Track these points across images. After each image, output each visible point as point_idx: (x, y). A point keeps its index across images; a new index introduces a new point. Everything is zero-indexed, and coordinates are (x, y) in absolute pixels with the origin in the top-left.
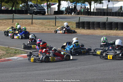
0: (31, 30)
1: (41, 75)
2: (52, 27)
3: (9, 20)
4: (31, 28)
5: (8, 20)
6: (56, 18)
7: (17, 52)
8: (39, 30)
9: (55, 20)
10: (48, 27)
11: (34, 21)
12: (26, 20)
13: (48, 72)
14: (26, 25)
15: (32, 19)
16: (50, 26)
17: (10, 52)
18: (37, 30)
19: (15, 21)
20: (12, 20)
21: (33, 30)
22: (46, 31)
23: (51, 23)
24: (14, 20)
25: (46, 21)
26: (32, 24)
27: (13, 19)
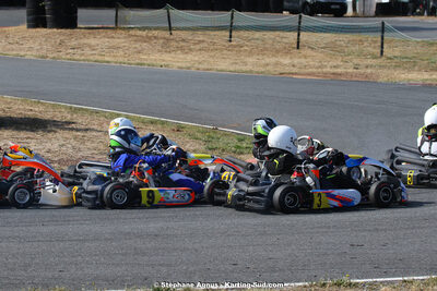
0: (295, 70)
1: (329, 227)
2: (369, 62)
3: (216, 33)
4: (296, 61)
5: (212, 33)
6: (383, 29)
7: (244, 145)
8: (324, 70)
9: (380, 34)
10: (356, 61)
11: (304, 36)
12: (278, 33)
13: (355, 219)
14: (278, 51)
15: (299, 30)
16: (361, 54)
17: (221, 145)
18: (314, 70)
19: (238, 37)
20: (228, 34)
21: (303, 71)
22: (347, 73)
23: (366, 44)
24: (233, 34)
25: (349, 36)
26: (298, 48)
27: (231, 28)
